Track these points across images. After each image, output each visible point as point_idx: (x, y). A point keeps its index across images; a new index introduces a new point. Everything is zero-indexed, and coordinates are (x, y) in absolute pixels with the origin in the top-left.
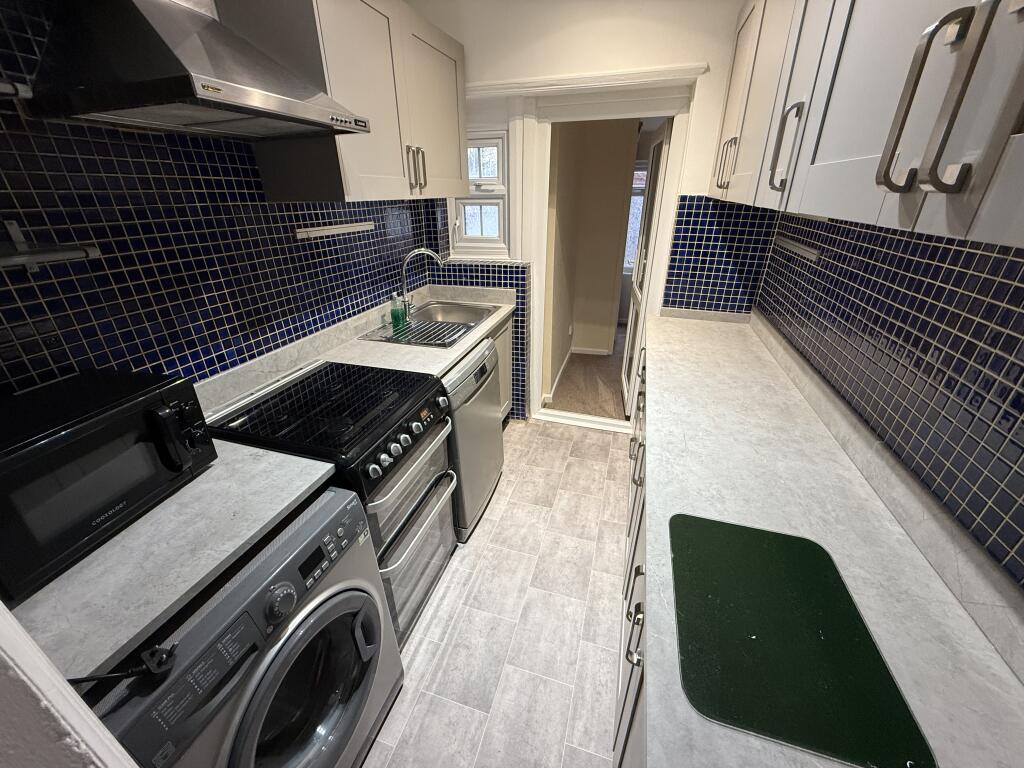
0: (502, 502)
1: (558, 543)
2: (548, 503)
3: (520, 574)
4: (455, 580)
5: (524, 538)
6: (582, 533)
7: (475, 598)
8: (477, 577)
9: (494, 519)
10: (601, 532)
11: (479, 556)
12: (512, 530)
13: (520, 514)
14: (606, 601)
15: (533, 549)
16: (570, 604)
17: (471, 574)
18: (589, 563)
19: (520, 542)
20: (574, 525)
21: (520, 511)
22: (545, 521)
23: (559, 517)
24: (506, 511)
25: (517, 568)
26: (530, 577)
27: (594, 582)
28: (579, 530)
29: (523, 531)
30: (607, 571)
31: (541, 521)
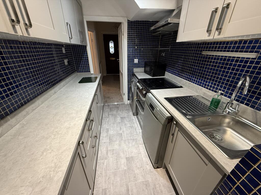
0: (143, 152)
1: (119, 145)
2: (128, 159)
3: (125, 135)
4: (138, 128)
5: (129, 143)
6: (113, 151)
7: (131, 127)
8: (134, 130)
9: (141, 145)
10: (107, 154)
11: (137, 134)
12: (134, 144)
13: (135, 151)
14: (104, 136)
15: (125, 141)
16: (112, 133)
17: (136, 130)
18: (110, 143)
19: (129, 141)
20: (116, 153)
21: (135, 152)
22: (126, 151)
23: (122, 155)
24: (139, 150)
25: (127, 135)
26: (123, 134)
27: (108, 139)
28: (114, 152)
29: (130, 145)
30: (105, 142)
31: (127, 150)
